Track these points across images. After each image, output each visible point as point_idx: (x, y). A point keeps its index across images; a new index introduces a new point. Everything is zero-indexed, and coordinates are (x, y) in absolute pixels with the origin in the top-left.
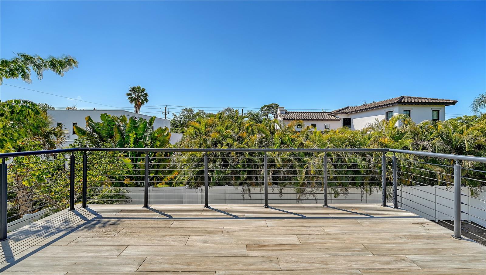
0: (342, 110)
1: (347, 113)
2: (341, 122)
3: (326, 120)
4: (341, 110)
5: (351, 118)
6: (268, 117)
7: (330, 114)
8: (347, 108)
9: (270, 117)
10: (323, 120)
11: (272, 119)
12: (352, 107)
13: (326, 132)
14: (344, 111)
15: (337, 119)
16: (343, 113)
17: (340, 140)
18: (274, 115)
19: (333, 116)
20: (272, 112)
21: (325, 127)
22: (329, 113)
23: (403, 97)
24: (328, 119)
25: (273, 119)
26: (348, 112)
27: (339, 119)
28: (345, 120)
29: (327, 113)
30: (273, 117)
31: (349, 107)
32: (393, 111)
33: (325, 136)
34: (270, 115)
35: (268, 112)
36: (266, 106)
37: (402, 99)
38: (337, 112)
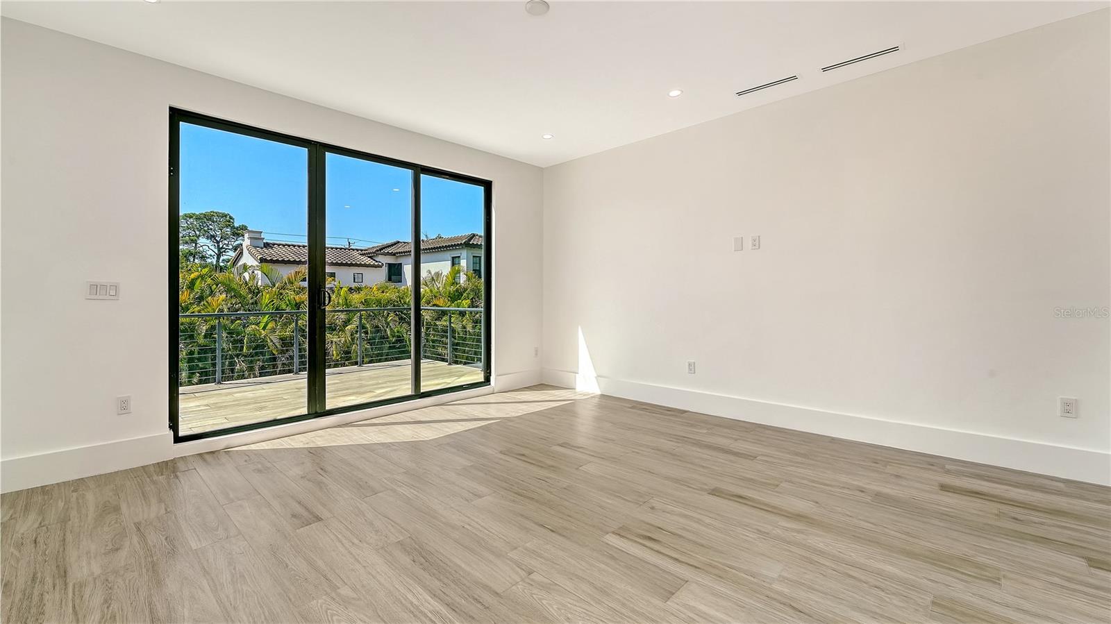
0: (386, 247)
1: (394, 255)
2: (385, 270)
3: (356, 265)
4: (384, 248)
5: (401, 264)
6: (196, 247)
7: (364, 253)
8: (395, 244)
9: (207, 248)
10: (351, 265)
11: (210, 252)
12: (405, 243)
13: (359, 290)
14: (390, 250)
15: (376, 264)
16: (388, 254)
17: (379, 302)
18: (218, 242)
19: (369, 257)
20: (212, 233)
21: (354, 280)
22: (362, 250)
23: (474, 235)
24: (360, 264)
25: (213, 254)
26: (397, 253)
27: (380, 264)
28: (390, 266)
29: (358, 250)
30: (212, 248)
31: (399, 242)
32: (459, 257)
33: (356, 298)
34: (202, 241)
35: (198, 233)
36: (191, 217)
37: (472, 238)
38: (378, 250)
